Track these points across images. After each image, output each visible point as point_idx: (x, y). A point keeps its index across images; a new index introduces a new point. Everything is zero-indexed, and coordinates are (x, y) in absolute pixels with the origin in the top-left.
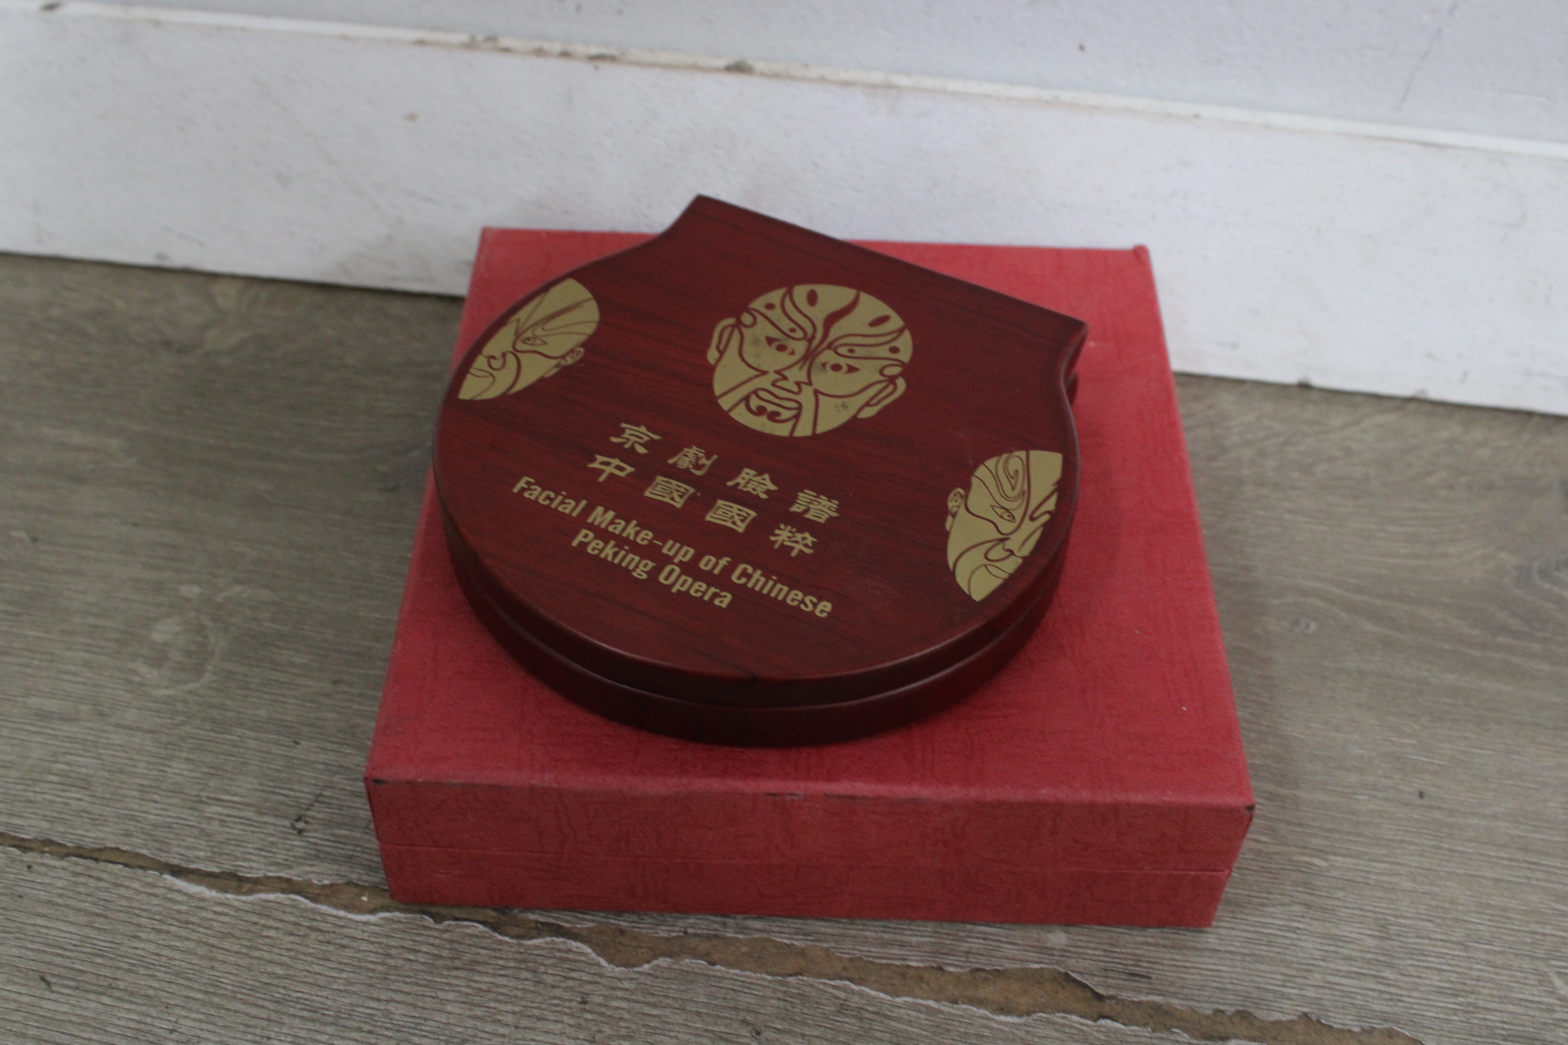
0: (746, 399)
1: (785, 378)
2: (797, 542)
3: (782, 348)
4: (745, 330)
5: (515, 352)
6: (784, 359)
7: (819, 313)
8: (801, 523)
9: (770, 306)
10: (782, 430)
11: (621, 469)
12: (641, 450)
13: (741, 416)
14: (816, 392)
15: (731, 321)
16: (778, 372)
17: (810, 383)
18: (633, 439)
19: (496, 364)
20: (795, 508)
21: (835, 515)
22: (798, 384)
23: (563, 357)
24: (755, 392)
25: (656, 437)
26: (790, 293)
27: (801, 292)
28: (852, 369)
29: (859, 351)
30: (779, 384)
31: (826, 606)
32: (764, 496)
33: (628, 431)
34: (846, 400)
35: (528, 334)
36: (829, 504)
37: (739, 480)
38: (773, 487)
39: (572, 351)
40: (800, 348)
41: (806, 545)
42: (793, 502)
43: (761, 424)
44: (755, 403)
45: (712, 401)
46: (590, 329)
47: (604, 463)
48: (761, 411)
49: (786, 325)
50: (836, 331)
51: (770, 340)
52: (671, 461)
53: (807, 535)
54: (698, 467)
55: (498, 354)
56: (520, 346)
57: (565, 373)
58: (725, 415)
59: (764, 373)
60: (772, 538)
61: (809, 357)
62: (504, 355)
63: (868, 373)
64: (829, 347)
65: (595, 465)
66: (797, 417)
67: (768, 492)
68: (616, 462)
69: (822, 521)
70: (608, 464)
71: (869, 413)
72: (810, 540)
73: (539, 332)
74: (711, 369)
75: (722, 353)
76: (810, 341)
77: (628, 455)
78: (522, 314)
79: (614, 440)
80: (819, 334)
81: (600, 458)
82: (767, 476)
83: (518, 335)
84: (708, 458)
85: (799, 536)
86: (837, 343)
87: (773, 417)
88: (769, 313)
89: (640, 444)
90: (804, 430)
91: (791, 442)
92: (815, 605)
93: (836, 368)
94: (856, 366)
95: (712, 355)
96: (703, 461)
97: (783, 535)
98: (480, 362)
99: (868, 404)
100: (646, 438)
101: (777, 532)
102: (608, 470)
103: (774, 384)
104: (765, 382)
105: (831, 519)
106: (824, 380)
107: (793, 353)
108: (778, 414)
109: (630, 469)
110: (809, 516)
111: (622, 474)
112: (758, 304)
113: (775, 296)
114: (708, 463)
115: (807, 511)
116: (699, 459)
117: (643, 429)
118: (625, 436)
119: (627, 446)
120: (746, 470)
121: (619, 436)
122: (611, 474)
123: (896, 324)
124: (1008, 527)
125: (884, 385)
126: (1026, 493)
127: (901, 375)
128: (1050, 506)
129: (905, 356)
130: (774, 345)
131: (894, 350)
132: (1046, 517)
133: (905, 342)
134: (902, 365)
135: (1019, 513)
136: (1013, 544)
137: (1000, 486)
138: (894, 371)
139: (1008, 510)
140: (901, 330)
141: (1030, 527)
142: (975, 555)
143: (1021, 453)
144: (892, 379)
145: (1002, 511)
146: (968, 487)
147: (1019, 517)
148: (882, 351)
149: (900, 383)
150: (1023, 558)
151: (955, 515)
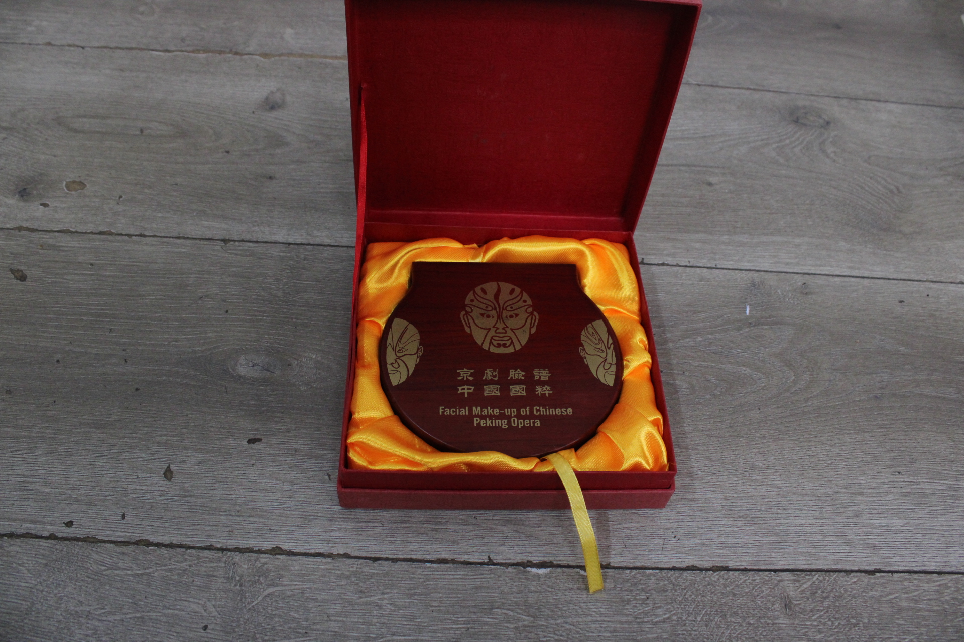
0: (491, 342)
1: (498, 328)
2: (545, 391)
3: (488, 316)
4: (471, 314)
5: (399, 357)
6: (492, 321)
7: (490, 296)
8: (543, 383)
9: (472, 301)
10: (511, 350)
11: (470, 389)
12: (471, 378)
13: (493, 350)
14: (512, 329)
15: (463, 313)
16: (494, 327)
17: (507, 327)
18: (465, 375)
19: (396, 365)
20: (536, 378)
21: (550, 375)
22: (503, 328)
23: (417, 352)
24: (492, 338)
25: (472, 371)
26: (474, 292)
27: (478, 290)
28: (517, 315)
29: (514, 307)
30: (497, 331)
31: (570, 410)
32: (523, 378)
33: (462, 373)
34: (523, 328)
35: (398, 348)
36: (545, 372)
37: (511, 376)
38: (524, 373)
39: (418, 349)
40: (494, 313)
41: (548, 390)
42: (534, 376)
43: (501, 350)
44: (495, 343)
45: (480, 348)
46: (418, 337)
47: (462, 389)
48: (499, 345)
49: (484, 307)
50: (501, 303)
51: (482, 315)
52: (484, 378)
53: (546, 386)
54: (495, 376)
55: (394, 362)
56: (399, 354)
57: (422, 358)
58: (488, 352)
59: (489, 329)
60: (537, 393)
61: (499, 316)
62: (396, 360)
63: (523, 315)
64: (503, 309)
65: (460, 391)
66: (512, 342)
67: (523, 376)
68: (466, 387)
69: (547, 379)
70: (464, 389)
71: (533, 330)
72: (549, 388)
73: (401, 346)
74: (471, 335)
75: (470, 327)
76: (495, 309)
77: (468, 382)
78: (389, 340)
79: (459, 378)
80: (497, 306)
81: (460, 388)
82: (518, 370)
83: (394, 350)
84: (495, 372)
85: (544, 388)
87: (504, 345)
88: (474, 304)
89: (470, 376)
90: (518, 347)
91: (516, 352)
92: (566, 411)
93: (511, 317)
94: (517, 313)
95: (467, 330)
96: (494, 373)
97: (539, 390)
98: (389, 367)
99: (531, 327)
100: (470, 373)
101: (536, 390)
102: (466, 391)
103: (495, 332)
104: (492, 333)
105: (549, 377)
106: (512, 323)
107: (493, 317)
108: (505, 344)
109: (473, 388)
110: (542, 379)
111: (472, 391)
112: (467, 302)
113: (471, 296)
114: (496, 373)
115: (540, 377)
116: (492, 373)
117: (465, 370)
118: (462, 375)
119: (465, 379)
120: (511, 371)
121: (460, 376)
122: (468, 393)
123: (518, 290)
124: (604, 355)
125: (530, 317)
126: (601, 340)
127: (534, 310)
128: (611, 341)
129: (529, 302)
130: (485, 316)
131: (525, 302)
132: (612, 346)
133: (525, 296)
134: (531, 306)
135: (603, 348)
136: (609, 360)
137: (591, 340)
138: (530, 310)
139: (600, 348)
140: (521, 293)
141: (610, 351)
142: (601, 370)
143: (590, 325)
144: (532, 314)
145: (598, 350)
146: (582, 345)
147: (604, 350)
148: (521, 304)
149: (535, 313)
150: (615, 364)
151: (585, 358)
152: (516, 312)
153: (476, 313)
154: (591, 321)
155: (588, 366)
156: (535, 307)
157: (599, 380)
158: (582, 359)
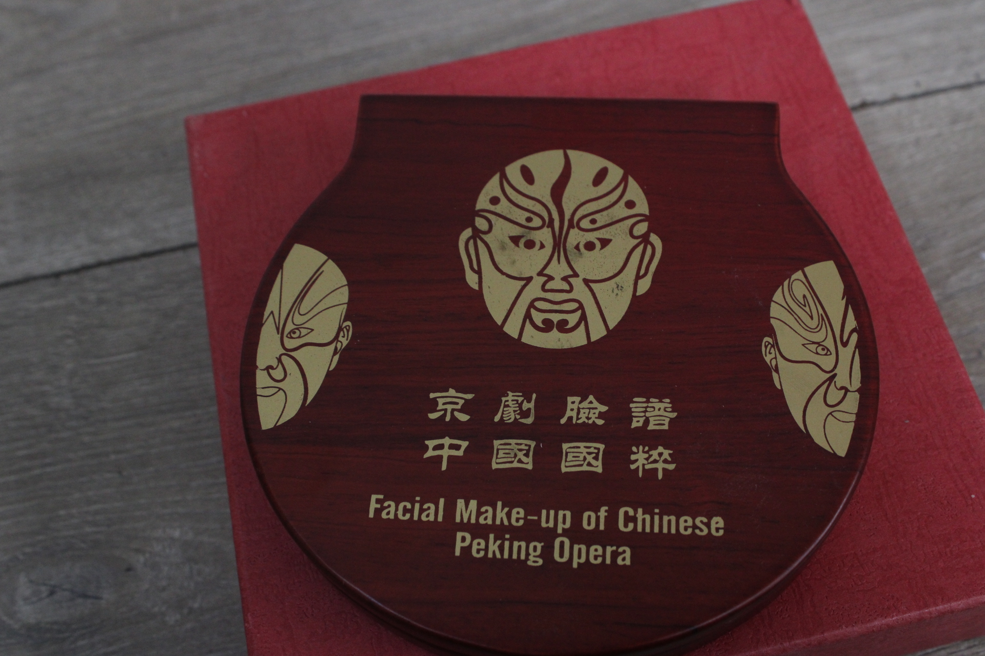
0: (528, 316)
1: (550, 278)
2: (655, 461)
3: (530, 245)
4: (486, 238)
5: (288, 352)
6: (539, 258)
7: (542, 189)
8: (650, 439)
9: (495, 201)
10: (577, 339)
11: (457, 447)
12: (463, 417)
13: (533, 338)
14: (587, 282)
15: (467, 233)
16: (540, 274)
17: (576, 275)
18: (449, 407)
19: (278, 374)
20: (636, 423)
21: (674, 415)
22: (565, 279)
23: (336, 338)
24: (532, 305)
25: (469, 396)
26: (504, 176)
27: (513, 171)
28: (605, 243)
29: (601, 219)
30: (548, 287)
31: (718, 522)
32: (600, 422)
33: (441, 401)
34: (617, 279)
35: (290, 327)
36: (662, 405)
37: (569, 413)
38: (604, 408)
39: (340, 329)
40: (545, 236)
41: (665, 461)
42: (630, 419)
43: (553, 340)
44: (538, 318)
45: (498, 331)
46: (343, 296)
47: (436, 448)
48: (548, 326)
49: (521, 217)
50: (568, 206)
51: (515, 240)
52: (497, 419)
53: (661, 449)
54: (525, 414)
55: (274, 363)
56: (290, 344)
57: (346, 355)
58: (517, 342)
59: (529, 280)
60: (633, 467)
61: (559, 243)
62: (279, 360)
63: (621, 242)
64: (571, 226)
65: (430, 453)
66: (584, 318)
67: (601, 415)
68: (447, 441)
69: (666, 427)
70: (440, 447)
71: (644, 285)
72: (666, 454)
73: (299, 320)
74: (478, 295)
75: (479, 272)
76: (551, 224)
77: (452, 429)
78: (272, 305)
79: (433, 416)
80: (555, 216)
81: (431, 443)
82: (591, 398)
83: (280, 330)
84: (529, 401)
85: (655, 454)
86: (576, 218)
87: (562, 327)
88: (497, 209)
89: (459, 411)
90: (598, 332)
91: (591, 347)
92: (708, 525)
93: (590, 246)
94: (607, 237)
95: (471, 279)
96: (526, 406)
97: (640, 459)
98: (262, 379)
99: (638, 277)
100: (461, 402)
101: (633, 457)
102: (446, 453)
103: (543, 288)
104: (534, 290)
105: (672, 421)
106: (586, 265)
107: (542, 246)
108: (565, 322)
109: (464, 444)
110: (651, 427)
111: (460, 453)
112: (482, 202)
113: (492, 187)
114: (531, 405)
115: (647, 422)
116: (520, 405)
117: (452, 392)
118: (440, 407)
119: (448, 418)
120: (570, 399)
121: (435, 410)
122: (450, 457)
123: (615, 173)
124: (827, 363)
125: (641, 247)
126: (825, 318)
127: (650, 230)
128: (851, 323)
129: (643, 207)
130: (521, 244)
131: (630, 204)
132: (855, 337)
133: (635, 191)
134: (646, 218)
135: (829, 343)
136: (842, 379)
137: (798, 319)
138: (642, 228)
139: (819, 344)
140: (624, 180)
141: (847, 353)
142: (817, 407)
143: (798, 275)
144: (645, 239)
145: (814, 346)
146: (771, 332)
147: (833, 349)
148: (620, 211)
149: (654, 239)
150: (858, 391)
151: (777, 370)
152: (603, 234)
153: (502, 230)
154: (802, 263)
155: (780, 394)
156: (655, 221)
157: (807, 436)
158: (766, 372)
